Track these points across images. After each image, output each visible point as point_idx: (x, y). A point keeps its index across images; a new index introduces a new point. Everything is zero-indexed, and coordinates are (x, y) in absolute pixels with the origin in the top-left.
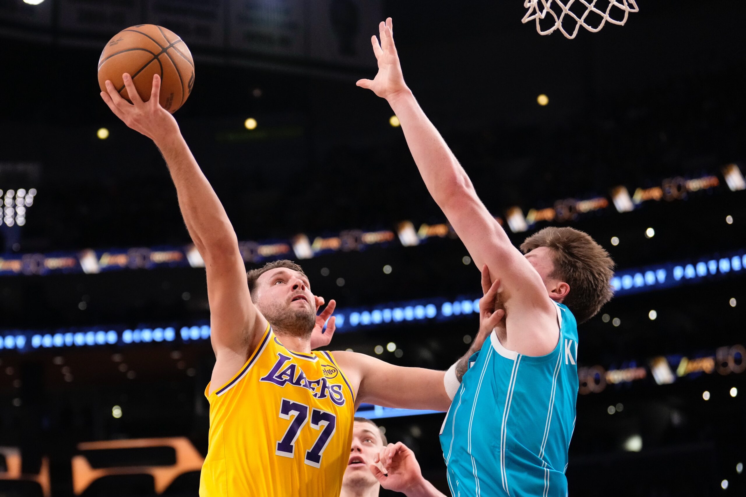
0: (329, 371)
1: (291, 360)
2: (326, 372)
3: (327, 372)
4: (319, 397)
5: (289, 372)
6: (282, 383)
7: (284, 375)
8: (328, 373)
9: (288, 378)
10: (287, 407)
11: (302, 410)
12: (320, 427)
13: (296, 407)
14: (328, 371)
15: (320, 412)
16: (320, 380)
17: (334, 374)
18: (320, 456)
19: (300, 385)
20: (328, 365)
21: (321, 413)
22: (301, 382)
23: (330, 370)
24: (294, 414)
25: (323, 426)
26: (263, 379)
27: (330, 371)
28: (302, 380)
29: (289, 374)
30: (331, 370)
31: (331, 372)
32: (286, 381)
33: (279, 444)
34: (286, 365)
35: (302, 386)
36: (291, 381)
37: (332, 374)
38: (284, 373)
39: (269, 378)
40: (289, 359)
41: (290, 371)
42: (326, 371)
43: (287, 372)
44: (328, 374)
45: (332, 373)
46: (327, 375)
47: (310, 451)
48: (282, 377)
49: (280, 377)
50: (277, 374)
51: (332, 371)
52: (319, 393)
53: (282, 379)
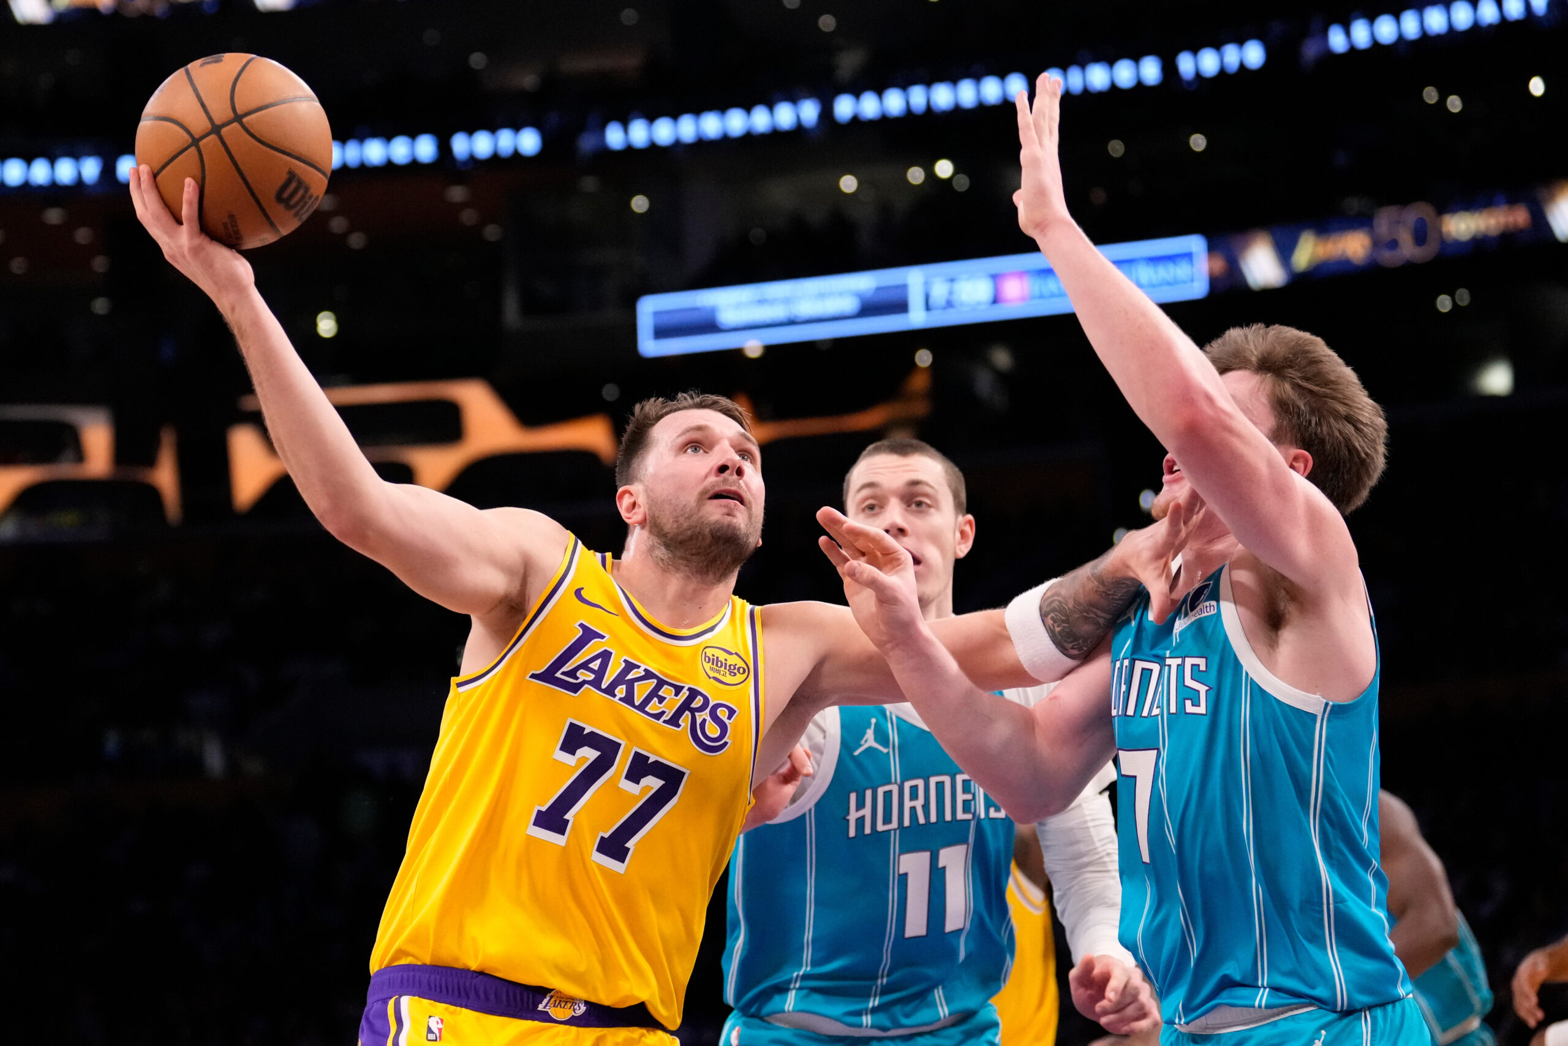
0: (732, 667)
1: (605, 639)
2: (725, 668)
3: (728, 668)
4: (665, 722)
5: (595, 665)
6: (575, 688)
7: (582, 670)
8: (729, 670)
9: (591, 677)
10: (574, 739)
11: (608, 750)
12: (642, 788)
13: (594, 740)
14: (730, 666)
15: (648, 758)
16: (683, 687)
17: (740, 677)
18: (629, 849)
19: (614, 696)
20: (736, 654)
21: (650, 761)
22: (616, 692)
23: (736, 665)
24: (589, 754)
25: (649, 788)
26: (533, 676)
27: (735, 669)
28: (620, 687)
29: (596, 668)
30: (737, 667)
31: (736, 671)
32: (584, 682)
33: (539, 812)
34: (593, 648)
35: (616, 699)
36: (596, 683)
37: (735, 674)
38: (585, 666)
39: (548, 676)
40: (602, 637)
41: (598, 661)
42: (726, 664)
43: (591, 665)
44: (728, 673)
45: (737, 673)
46: (723, 675)
47: (606, 835)
48: (578, 674)
49: (572, 673)
50: (565, 669)
51: (739, 668)
52: (670, 712)
53: (577, 678)
